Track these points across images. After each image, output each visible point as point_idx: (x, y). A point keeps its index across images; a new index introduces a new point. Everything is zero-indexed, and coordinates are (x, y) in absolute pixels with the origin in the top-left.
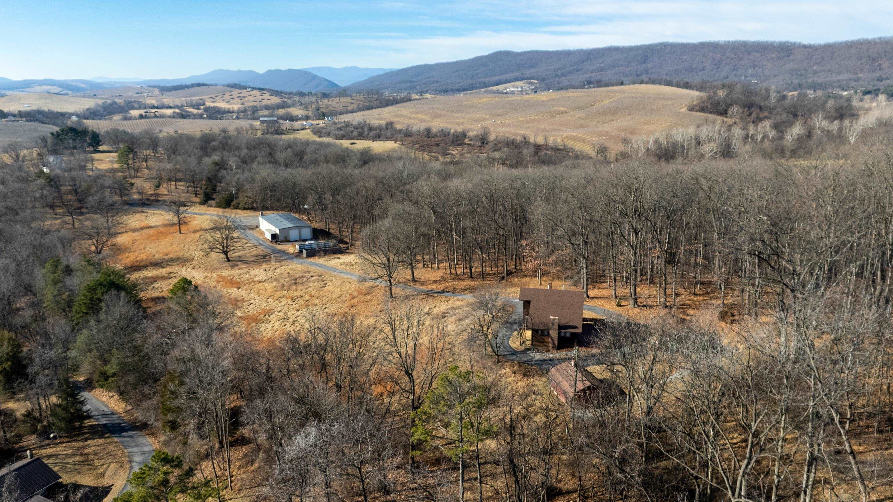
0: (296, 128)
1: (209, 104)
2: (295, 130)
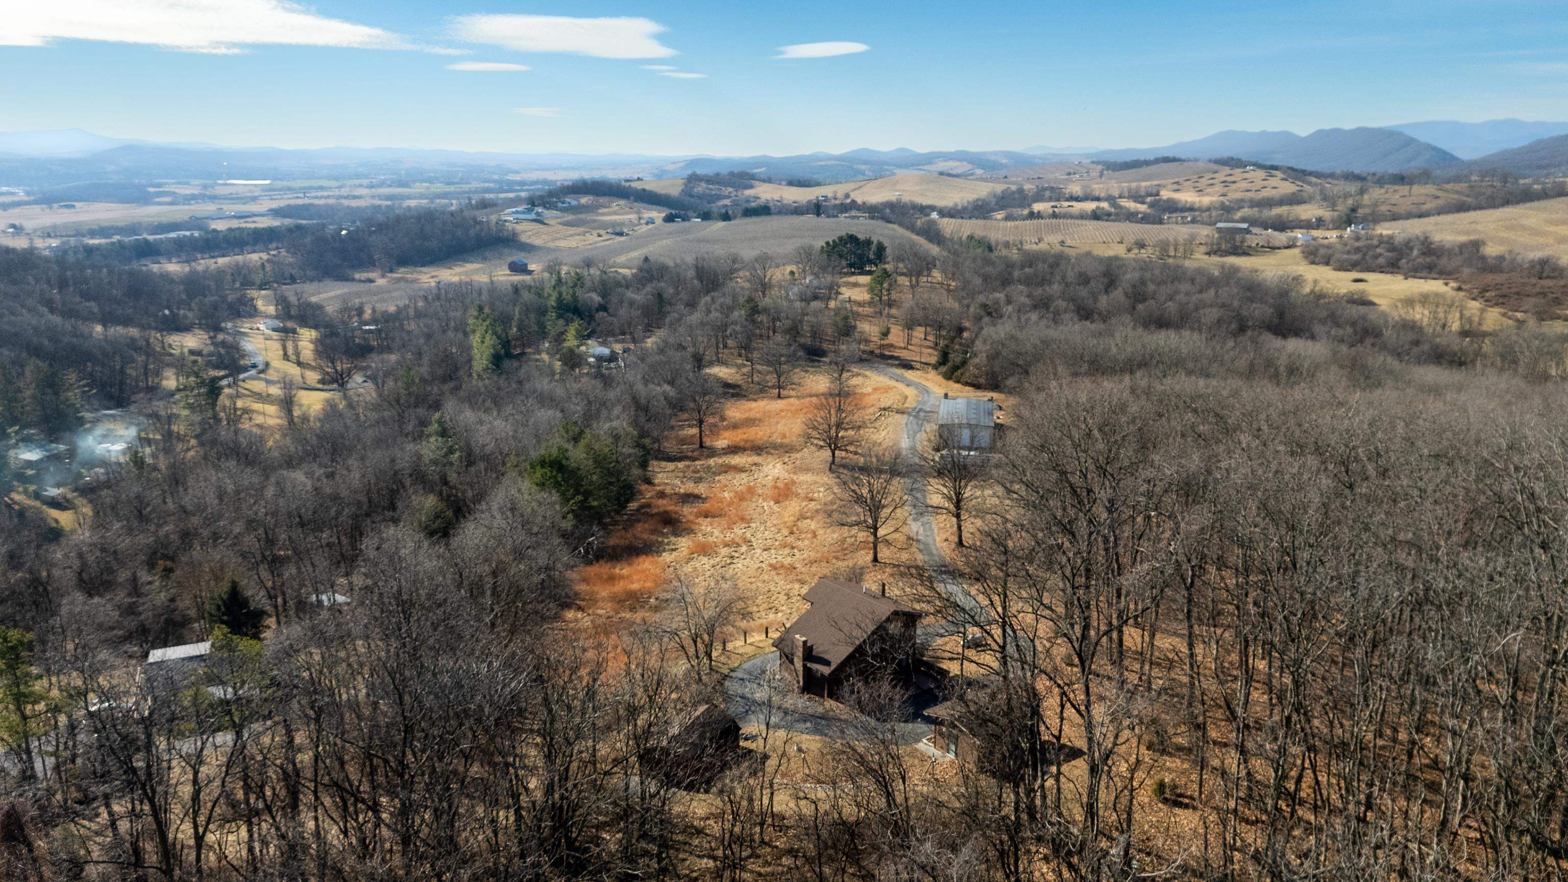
0: (1277, 244)
1: (1165, 194)
2: (1274, 248)
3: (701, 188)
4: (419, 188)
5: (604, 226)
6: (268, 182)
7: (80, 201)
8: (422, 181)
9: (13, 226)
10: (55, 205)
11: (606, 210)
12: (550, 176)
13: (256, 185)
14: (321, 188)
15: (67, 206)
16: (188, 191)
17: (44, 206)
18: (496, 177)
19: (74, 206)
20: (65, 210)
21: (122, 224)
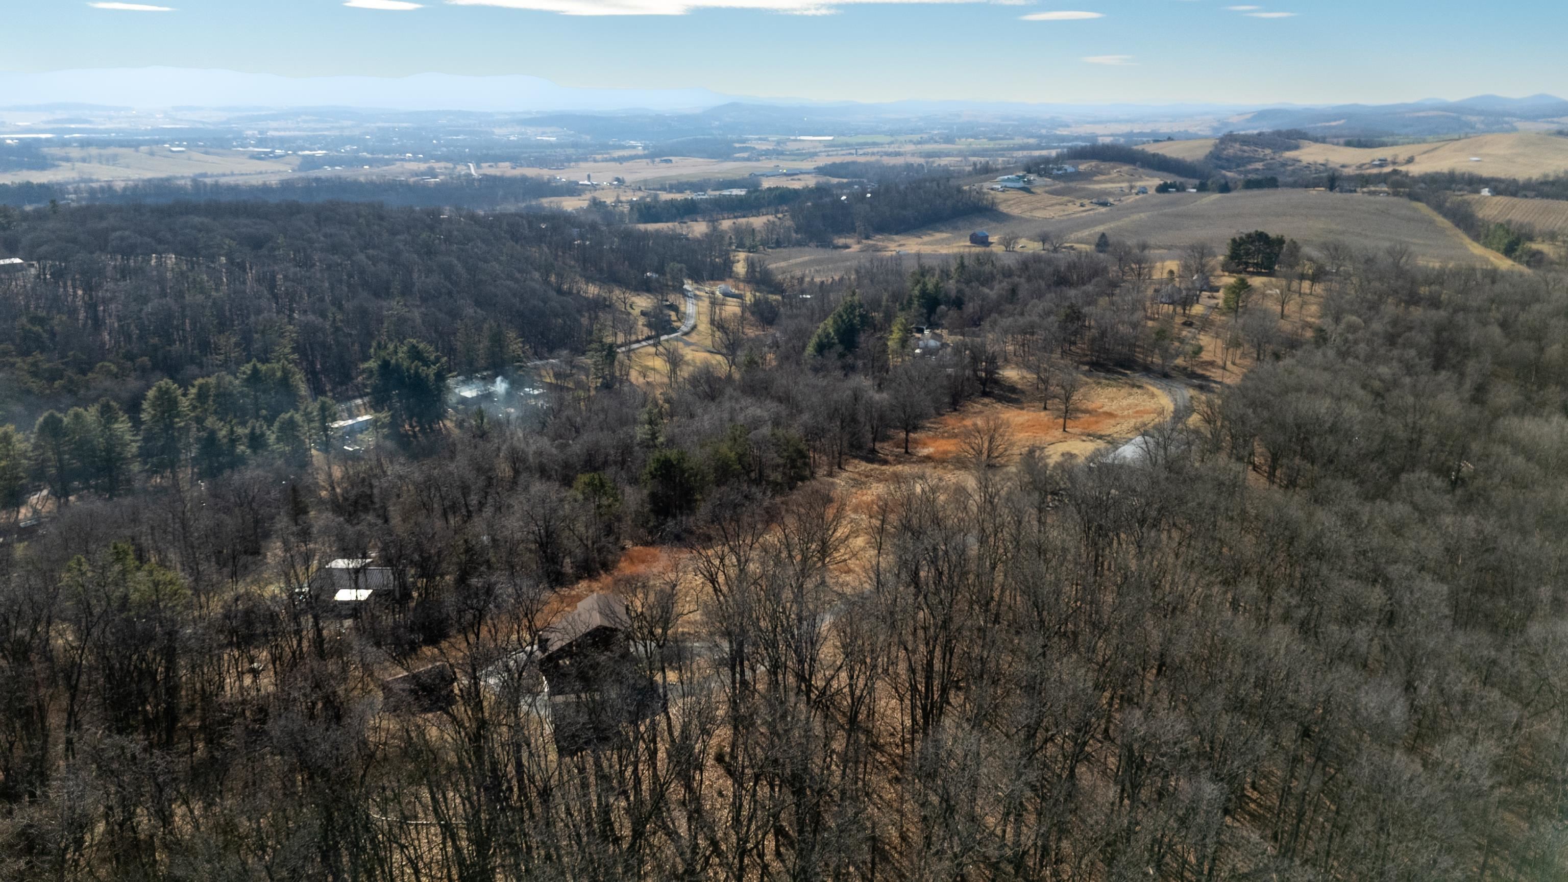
3: (1233, 150)
4: (962, 145)
5: (1090, 195)
6: (831, 138)
7: (676, 156)
8: (967, 137)
9: (618, 179)
10: (657, 160)
11: (1103, 177)
12: (1099, 130)
13: (820, 141)
14: (875, 144)
15: (666, 161)
16: (764, 147)
17: (648, 160)
18: (1044, 131)
19: (670, 161)
20: (664, 165)
21: (695, 180)
